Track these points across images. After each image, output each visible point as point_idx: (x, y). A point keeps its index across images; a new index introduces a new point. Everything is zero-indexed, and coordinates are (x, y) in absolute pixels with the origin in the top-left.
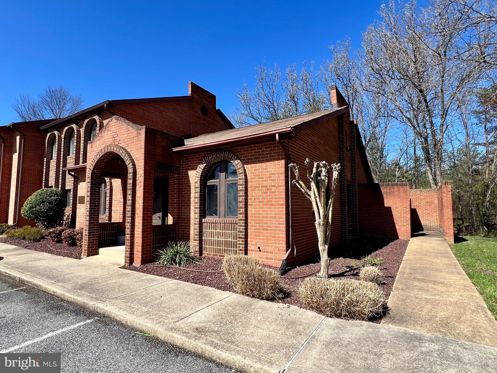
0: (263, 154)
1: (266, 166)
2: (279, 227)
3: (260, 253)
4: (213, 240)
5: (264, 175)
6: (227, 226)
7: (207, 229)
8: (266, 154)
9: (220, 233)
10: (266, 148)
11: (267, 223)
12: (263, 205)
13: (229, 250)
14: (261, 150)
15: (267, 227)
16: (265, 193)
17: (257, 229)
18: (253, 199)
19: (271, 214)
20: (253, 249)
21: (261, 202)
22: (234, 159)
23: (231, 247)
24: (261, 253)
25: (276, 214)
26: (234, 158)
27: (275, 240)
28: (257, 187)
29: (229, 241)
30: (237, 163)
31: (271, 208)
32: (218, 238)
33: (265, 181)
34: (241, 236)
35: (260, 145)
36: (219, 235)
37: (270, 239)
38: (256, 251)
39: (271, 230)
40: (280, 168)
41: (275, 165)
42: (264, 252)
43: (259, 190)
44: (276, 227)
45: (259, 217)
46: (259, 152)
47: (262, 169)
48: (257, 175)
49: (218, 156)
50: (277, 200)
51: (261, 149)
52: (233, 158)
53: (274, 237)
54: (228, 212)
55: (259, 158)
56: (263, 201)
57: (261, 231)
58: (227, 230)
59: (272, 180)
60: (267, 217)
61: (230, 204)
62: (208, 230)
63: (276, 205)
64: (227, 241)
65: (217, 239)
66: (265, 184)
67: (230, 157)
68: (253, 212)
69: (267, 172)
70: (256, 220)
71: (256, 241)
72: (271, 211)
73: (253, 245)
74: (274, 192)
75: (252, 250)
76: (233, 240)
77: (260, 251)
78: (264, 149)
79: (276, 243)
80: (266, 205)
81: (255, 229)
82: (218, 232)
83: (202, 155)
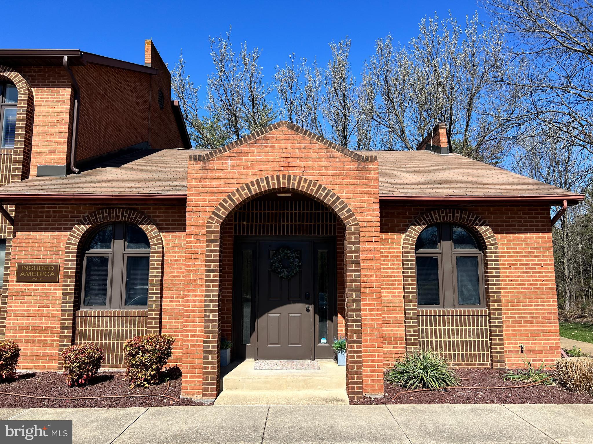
0: (521, 221)
1: (525, 237)
2: (549, 318)
3: (522, 354)
4: (441, 342)
5: (523, 249)
6: (465, 319)
7: (427, 325)
8: (525, 221)
9: (453, 330)
10: (524, 213)
11: (531, 314)
12: (524, 289)
13: (471, 354)
14: (516, 216)
15: (532, 318)
16: (526, 273)
17: (517, 322)
18: (508, 281)
19: (537, 301)
20: (512, 349)
21: (520, 285)
22: (480, 224)
23: (475, 350)
24: (524, 354)
25: (543, 301)
26: (479, 221)
27: (544, 335)
28: (513, 265)
29: (470, 341)
30: (485, 230)
31: (536, 293)
32: (449, 338)
33: (525, 257)
34: (498, 333)
35: (515, 208)
36: (449, 333)
37: (537, 334)
38: (517, 352)
39: (538, 322)
40: (546, 241)
41: (539, 237)
42: (530, 352)
43: (516, 269)
44: (545, 318)
45: (518, 305)
46: (514, 217)
47: (519, 241)
48: (512, 249)
49: (450, 216)
50: (544, 282)
51: (517, 213)
52: (477, 222)
53: (543, 331)
55: (515, 225)
56: (524, 284)
57: (523, 324)
58: (465, 325)
59: (535, 257)
60: (531, 306)
61: (462, 287)
62: (429, 327)
63: (543, 289)
64: (466, 341)
65: (447, 340)
66: (525, 260)
67: (471, 220)
68: (509, 299)
69: (527, 245)
70: (514, 309)
71: (515, 338)
72: (536, 297)
73: (512, 343)
74: (539, 273)
75: (510, 352)
76: (476, 340)
77: (522, 351)
78: (521, 215)
79: (546, 339)
80: (528, 289)
81: (513, 322)
82: (449, 329)
83: (411, 209)
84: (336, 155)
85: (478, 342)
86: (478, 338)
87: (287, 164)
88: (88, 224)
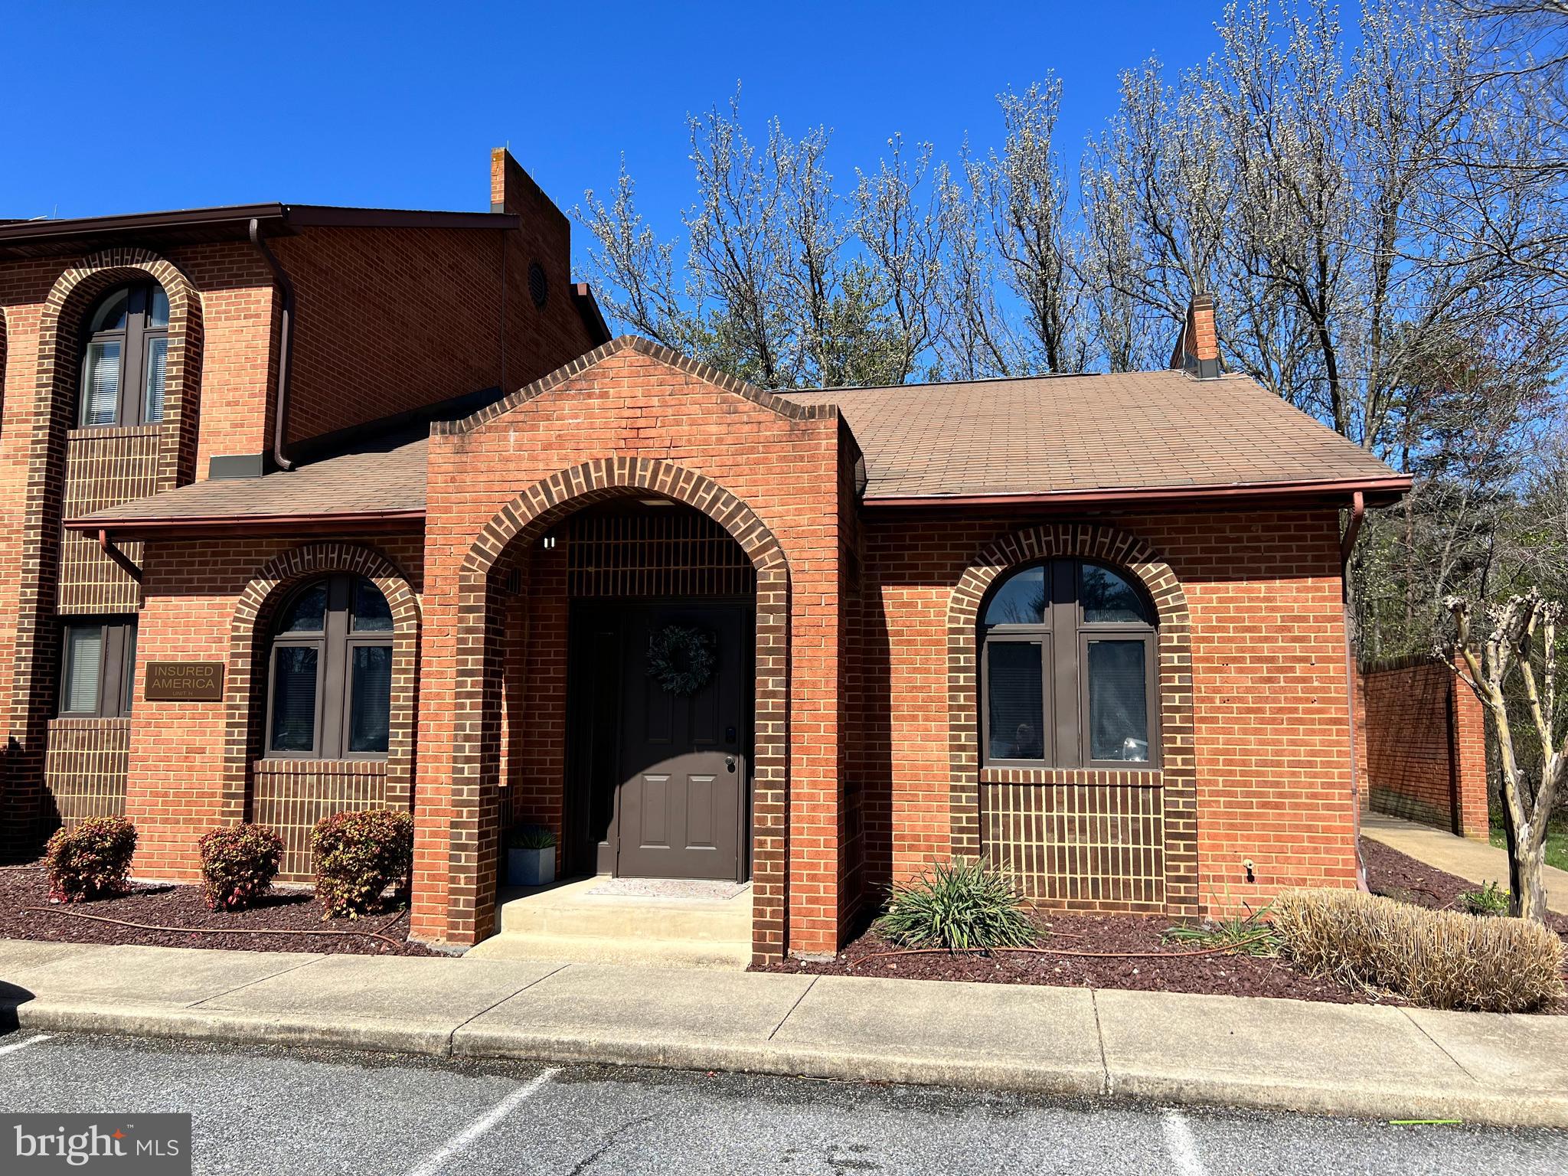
0: (1257, 549)
1: (1269, 590)
2: (1327, 796)
3: (1251, 885)
4: (1040, 848)
5: (1263, 619)
6: (1103, 795)
7: (1006, 807)
8: (1269, 549)
9: (1071, 821)
10: (1266, 529)
11: (1277, 784)
12: (1262, 721)
13: (1116, 882)
14: (1245, 535)
15: (1281, 795)
16: (1269, 680)
17: (1240, 805)
18: (1217, 701)
19: (1294, 753)
20: (1224, 873)
21: (1250, 710)
22: (1141, 558)
23: (1126, 872)
24: (1256, 885)
25: (1313, 753)
26: (1141, 551)
27: (1311, 839)
28: (1235, 660)
29: (1115, 850)
30: (1155, 574)
31: (1295, 732)
32: (1061, 839)
33: (1266, 639)
34: (1182, 831)
35: (1242, 515)
36: (1062, 828)
37: (1293, 836)
38: (1238, 880)
39: (1296, 806)
40: (1324, 599)
41: (1307, 589)
42: (1271, 881)
43: (1241, 670)
44: (1315, 796)
45: (1244, 763)
46: (1239, 540)
47: (1251, 599)
48: (1232, 620)
49: (1066, 542)
50: (1316, 705)
51: (1247, 529)
52: (1135, 553)
53: (1309, 829)
54: (1097, 745)
55: (1241, 560)
56: (1260, 710)
57: (1255, 810)
58: (1103, 810)
59: (1295, 639)
60: (1279, 764)
61: (1101, 715)
62: (1011, 812)
63: (1312, 721)
64: (1104, 850)
65: (1056, 844)
66: (1266, 649)
67: (1120, 550)
68: (1221, 747)
69: (1273, 609)
70: (1231, 773)
71: (1233, 846)
72: (1293, 743)
73: (1224, 858)
74: (1304, 680)
75: (1218, 879)
76: (1131, 846)
77: (1251, 879)
78: (1260, 533)
79: (1316, 848)
80: (1273, 721)
81: (1228, 805)
82: (1061, 819)
83: (972, 527)
84: (741, 407)
85: (1137, 851)
86: (1136, 841)
87: (634, 433)
88: (274, 578)
